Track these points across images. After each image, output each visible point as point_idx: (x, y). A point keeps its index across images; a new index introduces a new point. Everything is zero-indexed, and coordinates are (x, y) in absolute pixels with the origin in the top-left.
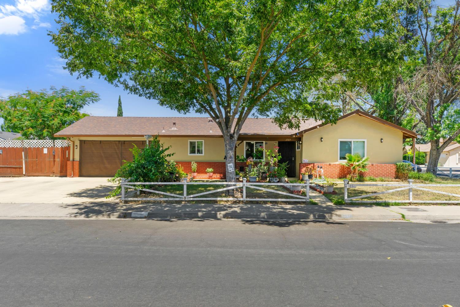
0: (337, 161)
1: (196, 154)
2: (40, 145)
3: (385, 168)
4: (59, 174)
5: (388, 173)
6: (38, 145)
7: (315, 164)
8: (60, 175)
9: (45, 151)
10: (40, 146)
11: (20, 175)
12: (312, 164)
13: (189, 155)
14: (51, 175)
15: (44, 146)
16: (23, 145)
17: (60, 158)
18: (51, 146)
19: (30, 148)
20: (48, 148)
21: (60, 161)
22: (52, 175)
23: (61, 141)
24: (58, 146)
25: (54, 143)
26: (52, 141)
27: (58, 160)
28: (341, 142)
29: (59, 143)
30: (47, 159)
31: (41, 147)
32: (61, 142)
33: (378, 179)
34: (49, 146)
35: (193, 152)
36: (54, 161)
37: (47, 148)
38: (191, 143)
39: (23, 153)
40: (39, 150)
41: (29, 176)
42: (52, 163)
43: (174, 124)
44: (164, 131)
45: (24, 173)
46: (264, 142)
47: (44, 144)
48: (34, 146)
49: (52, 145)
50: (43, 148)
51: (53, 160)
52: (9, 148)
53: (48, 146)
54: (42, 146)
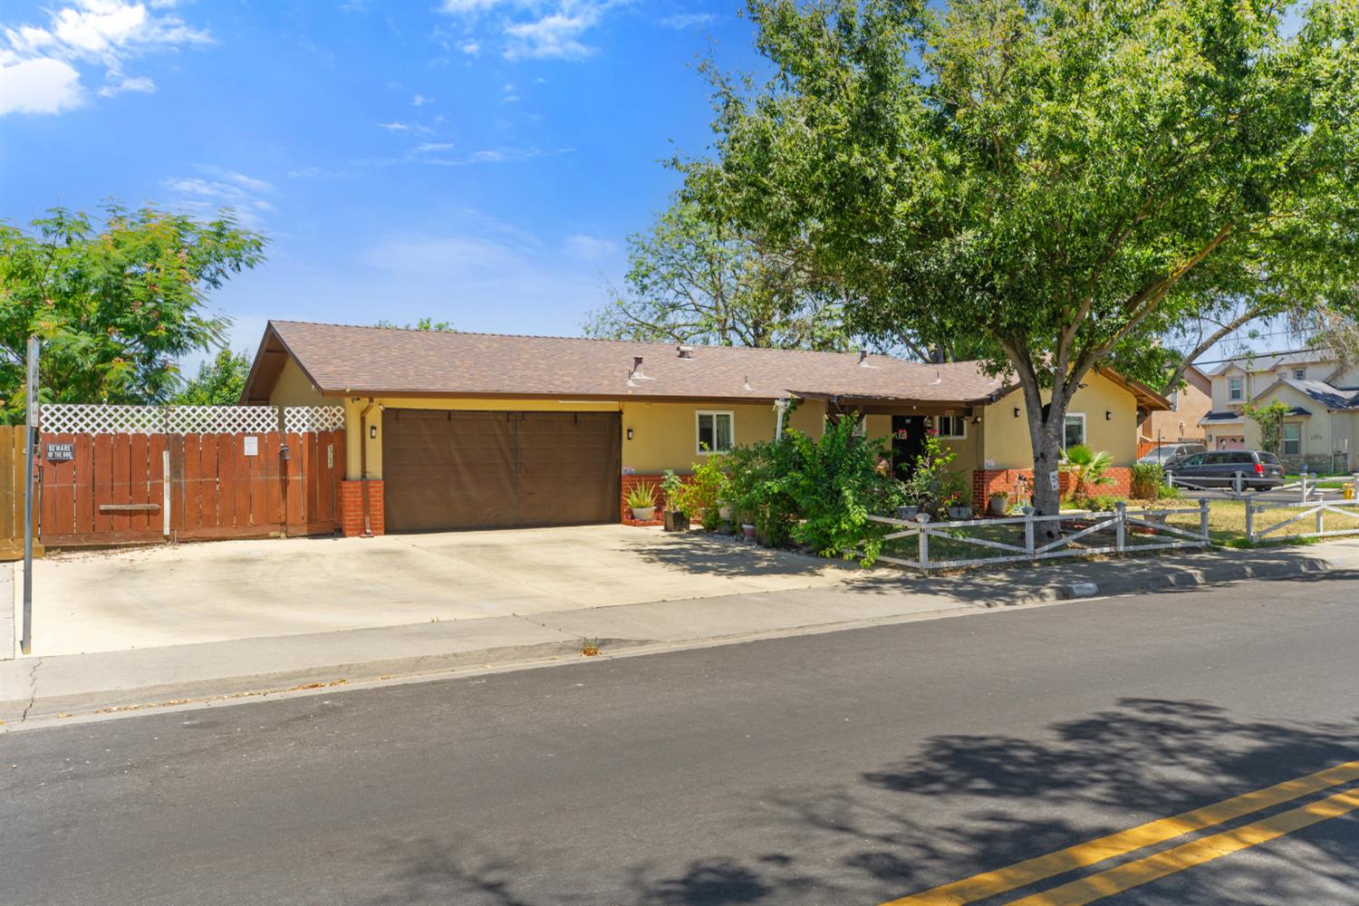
2: (229, 425)
3: (1115, 477)
4: (306, 528)
5: (1120, 486)
6: (224, 425)
8: (308, 530)
9: (251, 447)
10: (229, 430)
11: (150, 536)
12: (1003, 471)
13: (699, 452)
14: (272, 534)
15: (244, 429)
16: (167, 425)
17: (306, 472)
18: (268, 430)
19: (193, 438)
20: (260, 436)
21: (306, 482)
22: (277, 534)
23: (307, 411)
24: (295, 430)
25: (281, 417)
26: (273, 411)
27: (297, 478)
29: (299, 416)
30: (257, 477)
31: (234, 434)
32: (307, 416)
34: (263, 429)
36: (285, 483)
37: (255, 435)
38: (701, 420)
39: (166, 456)
40: (227, 445)
41: (186, 541)
42: (277, 490)
43: (640, 361)
45: (167, 531)
47: (244, 420)
48: (209, 430)
49: (273, 425)
50: (240, 439)
51: (278, 478)
52: (103, 437)
53: (259, 430)
54: (239, 430)
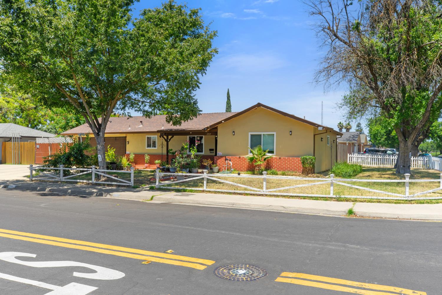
0: (248, 154)
1: (152, 148)
3: (292, 161)
5: (296, 167)
6: (57, 141)
7: (227, 157)
12: (224, 157)
13: (146, 148)
15: (60, 142)
16: (49, 141)
19: (53, 144)
20: (62, 144)
25: (66, 139)
26: (64, 138)
28: (252, 135)
33: (279, 172)
34: (63, 142)
35: (149, 146)
38: (148, 138)
39: (49, 147)
40: (57, 145)
43: (141, 122)
44: (130, 129)
46: (204, 136)
47: (60, 140)
48: (55, 142)
49: (65, 141)
50: (59, 144)
52: (42, 144)
